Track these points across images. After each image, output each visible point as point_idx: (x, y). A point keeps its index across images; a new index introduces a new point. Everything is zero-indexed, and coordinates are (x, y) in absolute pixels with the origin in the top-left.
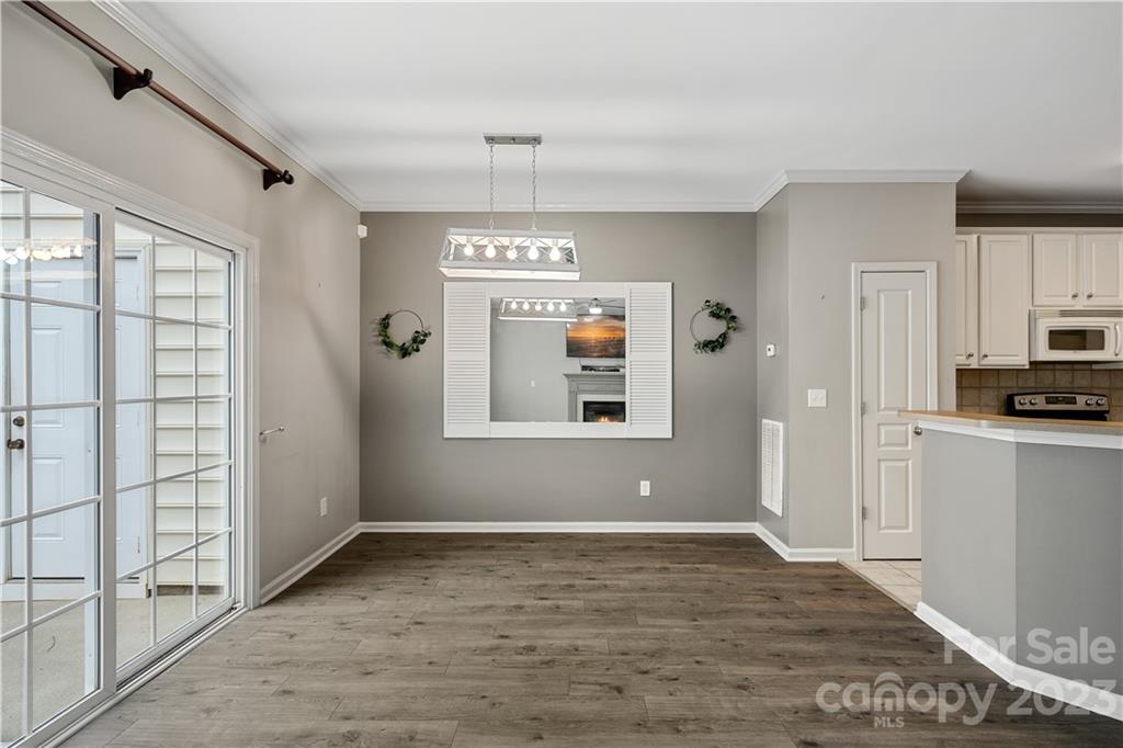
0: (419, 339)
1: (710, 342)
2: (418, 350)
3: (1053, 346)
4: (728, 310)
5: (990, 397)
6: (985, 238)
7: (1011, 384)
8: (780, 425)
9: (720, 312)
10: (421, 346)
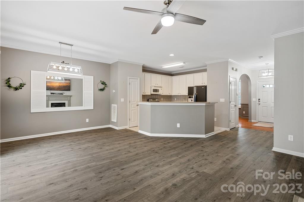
0: (22, 86)
1: (102, 89)
2: (21, 89)
3: (153, 92)
4: (105, 83)
5: (146, 99)
6: (145, 74)
7: (148, 97)
8: (116, 105)
9: (103, 83)
10: (22, 88)
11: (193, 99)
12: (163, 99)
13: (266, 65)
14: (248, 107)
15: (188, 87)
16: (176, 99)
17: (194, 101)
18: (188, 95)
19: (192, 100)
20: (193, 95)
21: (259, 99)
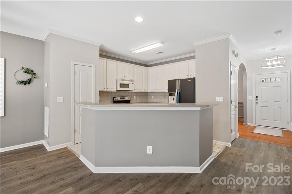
1: (24, 81)
3: (121, 87)
4: (32, 71)
6: (108, 61)
8: (48, 109)
9: (28, 71)
11: (175, 97)
12: (136, 97)
13: (272, 50)
14: (243, 106)
15: (169, 80)
16: (153, 97)
17: (177, 103)
18: (169, 92)
19: (174, 99)
20: (176, 92)
21: (257, 97)
